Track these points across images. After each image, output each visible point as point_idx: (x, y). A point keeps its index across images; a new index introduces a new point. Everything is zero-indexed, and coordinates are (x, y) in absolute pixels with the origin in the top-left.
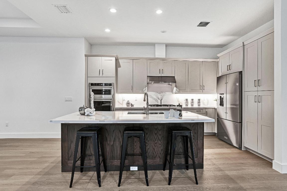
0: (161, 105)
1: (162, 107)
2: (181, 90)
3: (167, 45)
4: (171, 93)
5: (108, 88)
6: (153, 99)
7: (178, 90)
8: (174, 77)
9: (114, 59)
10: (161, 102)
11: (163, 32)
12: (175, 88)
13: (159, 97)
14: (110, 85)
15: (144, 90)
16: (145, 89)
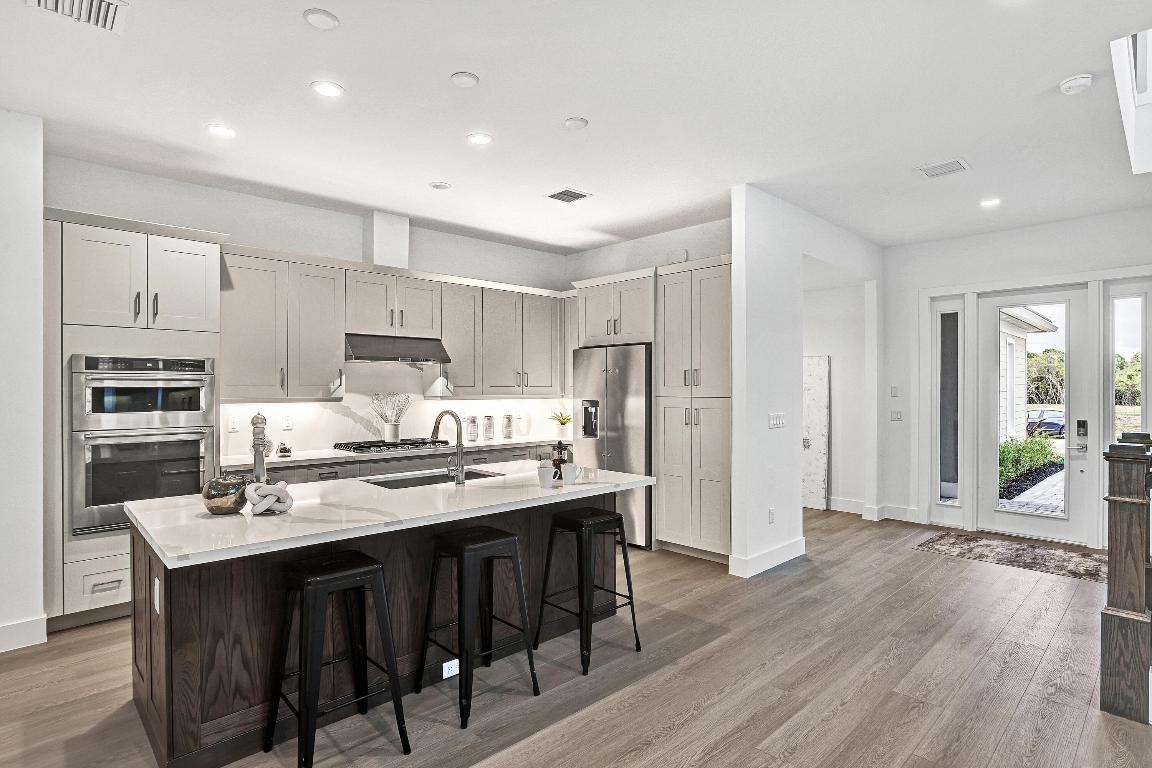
0: (395, 445)
1: (400, 452)
2: (460, 389)
3: (415, 223)
4: (421, 397)
5: (184, 379)
6: (356, 422)
7: (451, 387)
8: (440, 340)
9: (214, 251)
10: (396, 435)
11: (437, 187)
12: (440, 382)
13: (390, 413)
14: (198, 366)
15: (333, 387)
16: (337, 382)
